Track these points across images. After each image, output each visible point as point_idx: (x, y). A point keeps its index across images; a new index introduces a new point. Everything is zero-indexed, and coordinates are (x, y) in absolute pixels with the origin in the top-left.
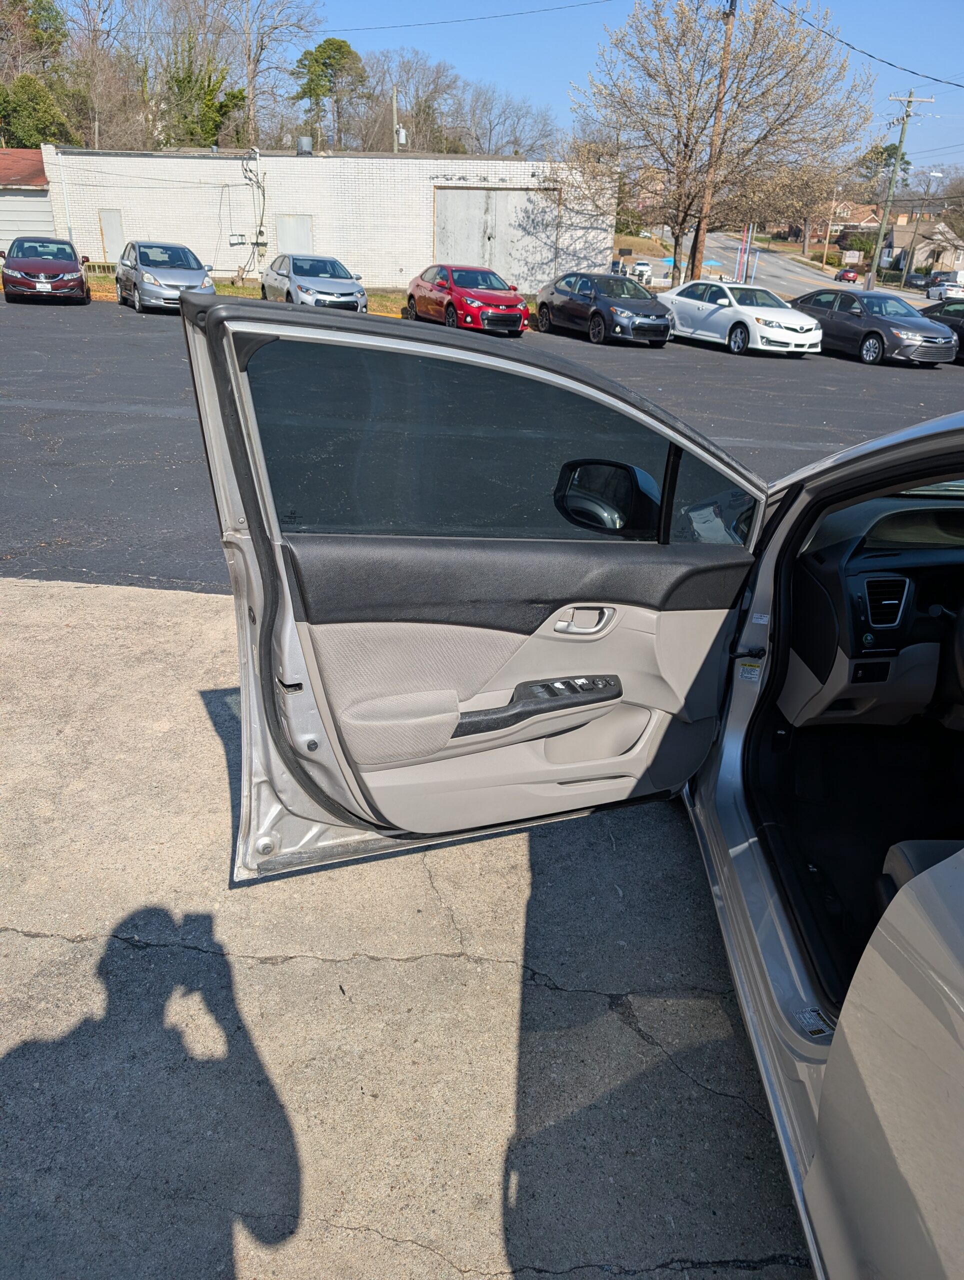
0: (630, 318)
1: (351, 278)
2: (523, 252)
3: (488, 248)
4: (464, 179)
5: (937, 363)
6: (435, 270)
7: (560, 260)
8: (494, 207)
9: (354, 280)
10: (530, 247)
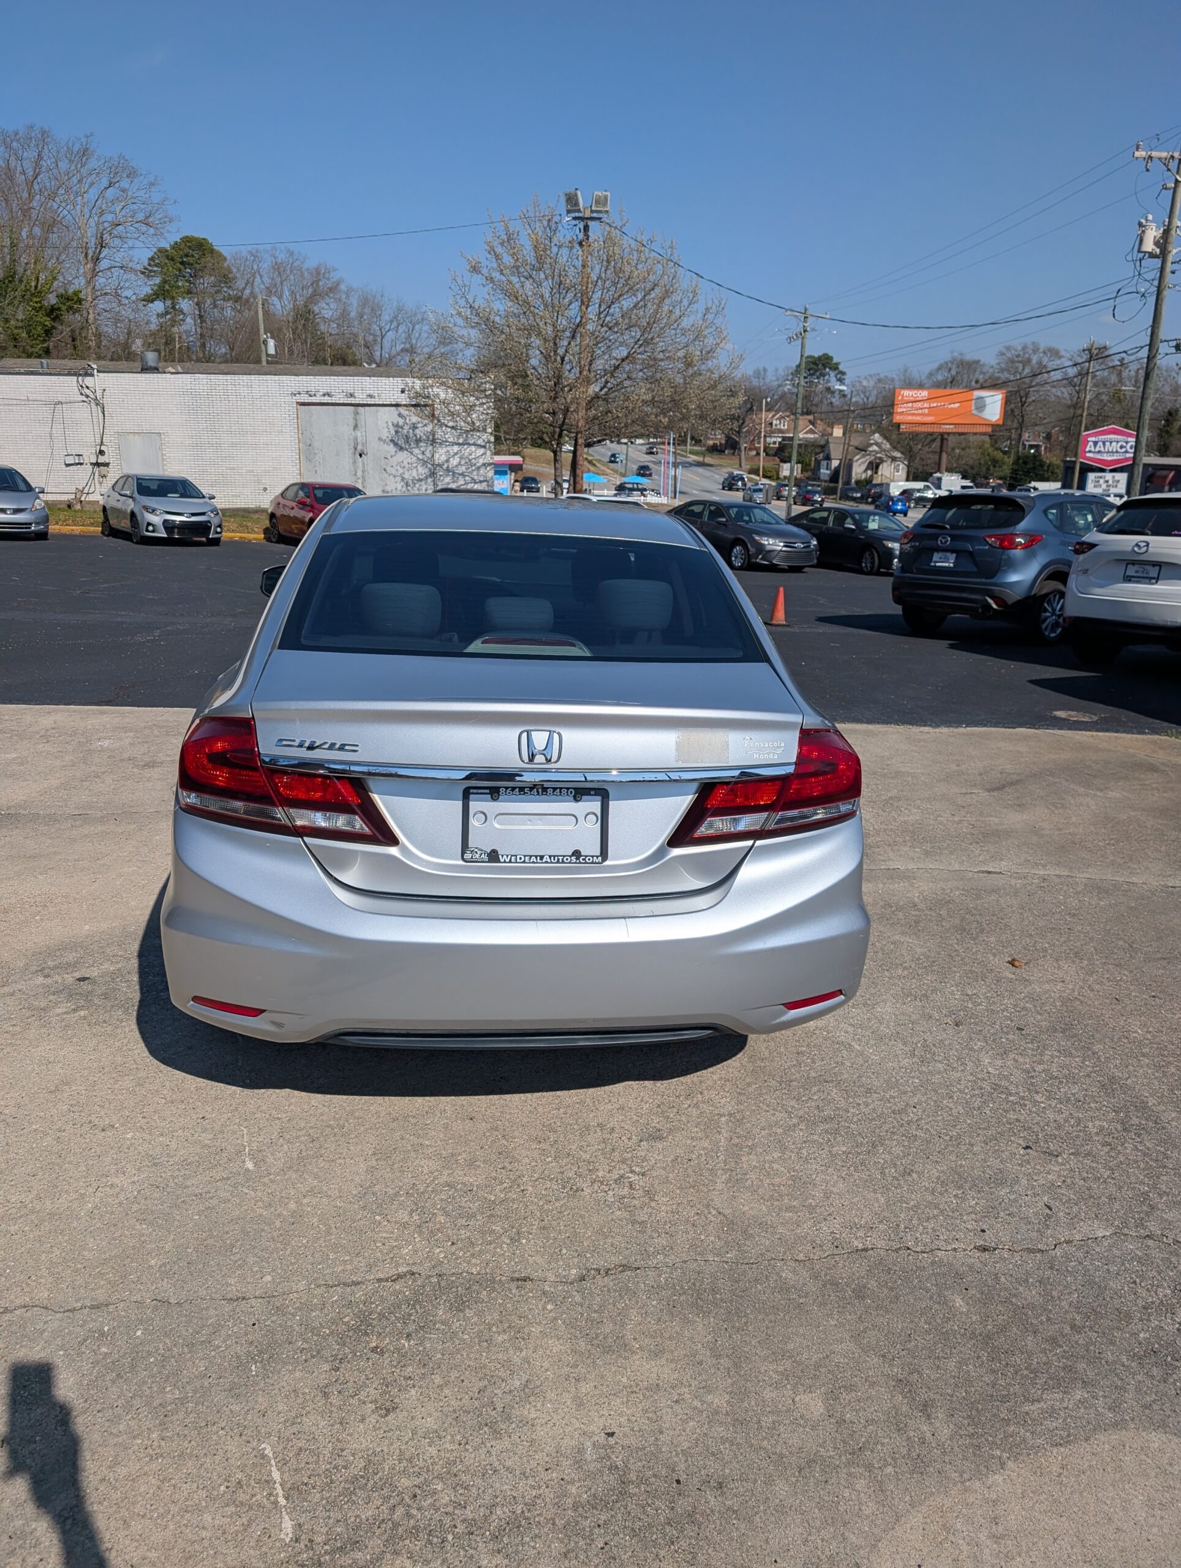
1: (204, 497)
2: (398, 468)
3: (360, 465)
4: (329, 395)
5: (804, 567)
6: (295, 488)
7: (437, 475)
8: (363, 423)
9: (207, 500)
10: (405, 463)
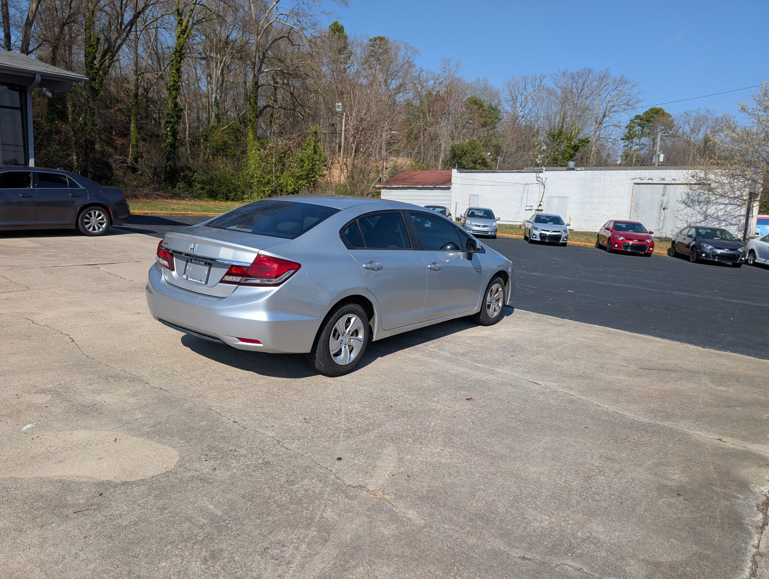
0: (711, 249)
2: (685, 216)
3: (663, 214)
4: (651, 179)
7: (707, 221)
8: (668, 193)
10: (689, 214)
